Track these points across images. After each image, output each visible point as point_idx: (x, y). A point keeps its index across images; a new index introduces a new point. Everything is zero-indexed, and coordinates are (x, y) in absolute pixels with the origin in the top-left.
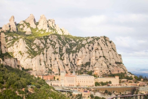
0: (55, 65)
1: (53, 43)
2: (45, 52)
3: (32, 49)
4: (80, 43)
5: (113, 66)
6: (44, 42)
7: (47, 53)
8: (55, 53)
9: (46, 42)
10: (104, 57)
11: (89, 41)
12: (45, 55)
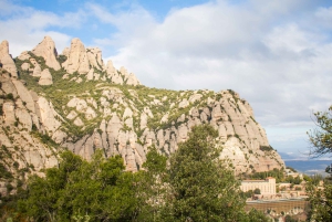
0: (129, 158)
1: (115, 106)
2: (102, 127)
3: (68, 120)
4: (173, 104)
5: (257, 155)
6: (95, 104)
7: (108, 130)
8: (125, 129)
9: (99, 103)
10: (237, 136)
11: (193, 100)
12: (104, 134)
